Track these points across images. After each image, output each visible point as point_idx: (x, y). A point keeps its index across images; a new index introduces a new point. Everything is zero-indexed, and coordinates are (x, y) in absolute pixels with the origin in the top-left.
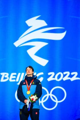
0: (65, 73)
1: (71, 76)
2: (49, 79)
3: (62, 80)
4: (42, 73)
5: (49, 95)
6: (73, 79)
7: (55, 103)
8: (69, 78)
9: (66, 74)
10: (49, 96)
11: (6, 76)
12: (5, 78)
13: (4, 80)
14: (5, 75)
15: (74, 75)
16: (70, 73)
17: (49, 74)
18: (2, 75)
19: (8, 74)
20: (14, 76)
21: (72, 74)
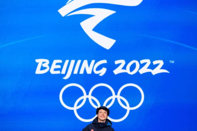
0: (142, 62)
1: (152, 67)
2: (117, 71)
3: (138, 72)
4: (105, 61)
5: (116, 97)
6: (155, 72)
7: (126, 110)
8: (150, 70)
9: (145, 64)
10: (116, 99)
11: (44, 65)
12: (43, 68)
13: (42, 71)
14: (43, 63)
15: (157, 65)
16: (152, 62)
17: (117, 62)
18: (38, 63)
19: (47, 62)
20: (57, 64)
21: (155, 63)
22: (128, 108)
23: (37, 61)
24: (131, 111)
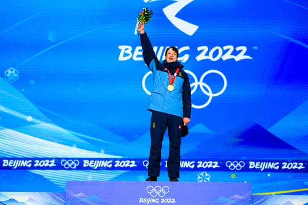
0: (225, 48)
1: (235, 53)
2: (200, 58)
3: (221, 59)
4: (187, 48)
5: (199, 83)
6: (238, 58)
7: (208, 97)
8: (233, 57)
9: (228, 50)
10: (199, 86)
11: (127, 52)
12: (126, 55)
13: (125, 57)
14: (126, 49)
15: (240, 51)
16: (235, 48)
17: (199, 49)
18: (121, 50)
19: (130, 48)
20: (140, 51)
21: (238, 49)
22: (211, 95)
23: (120, 47)
24: (213, 97)
